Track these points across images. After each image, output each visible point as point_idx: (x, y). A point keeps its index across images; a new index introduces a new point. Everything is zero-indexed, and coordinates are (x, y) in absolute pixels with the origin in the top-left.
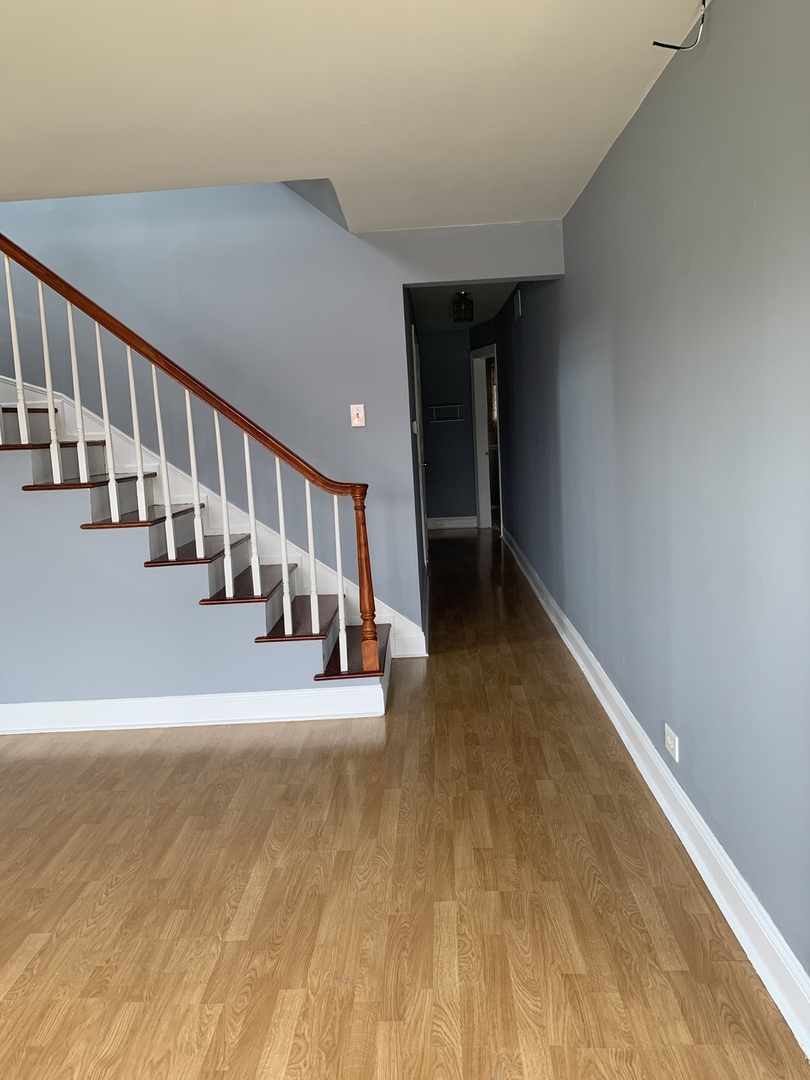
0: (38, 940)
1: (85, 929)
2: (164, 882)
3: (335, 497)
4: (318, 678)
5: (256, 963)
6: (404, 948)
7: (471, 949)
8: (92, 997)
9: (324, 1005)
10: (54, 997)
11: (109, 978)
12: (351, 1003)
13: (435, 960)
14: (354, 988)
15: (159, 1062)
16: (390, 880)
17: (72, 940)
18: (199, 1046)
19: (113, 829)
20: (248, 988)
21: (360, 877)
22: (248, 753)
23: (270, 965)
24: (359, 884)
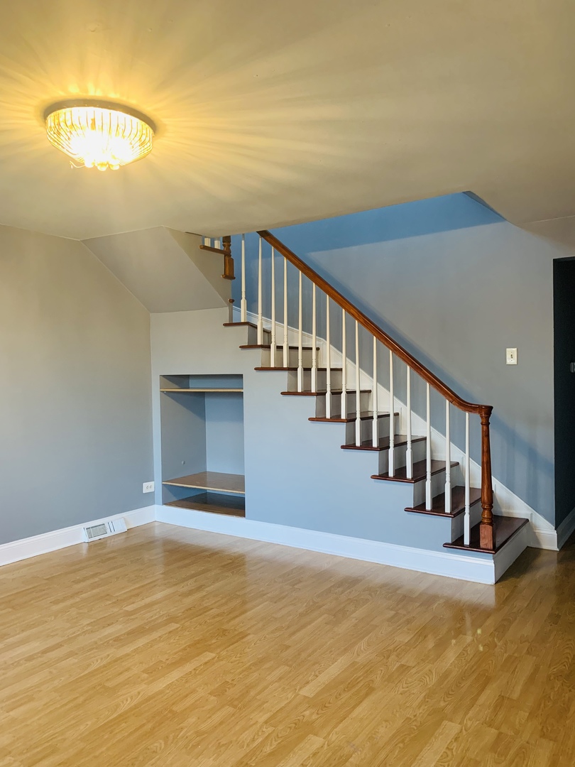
0: (209, 655)
1: (234, 659)
2: (288, 647)
3: (467, 414)
4: (446, 545)
5: (307, 713)
6: (403, 741)
7: (449, 761)
8: (215, 696)
9: (330, 754)
10: (197, 689)
11: (227, 689)
12: (347, 760)
13: (418, 758)
14: (354, 752)
15: (223, 745)
16: (423, 694)
17: (224, 662)
18: (248, 745)
19: (281, 609)
20: (294, 725)
21: (405, 686)
22: (384, 586)
23: (314, 717)
24: (401, 690)
